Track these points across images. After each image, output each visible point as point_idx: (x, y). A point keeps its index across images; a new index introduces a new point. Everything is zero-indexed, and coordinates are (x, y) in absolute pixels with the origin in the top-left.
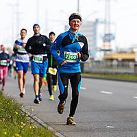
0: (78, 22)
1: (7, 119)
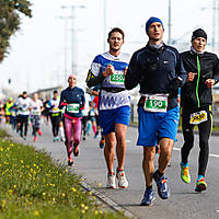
1: (59, 200)
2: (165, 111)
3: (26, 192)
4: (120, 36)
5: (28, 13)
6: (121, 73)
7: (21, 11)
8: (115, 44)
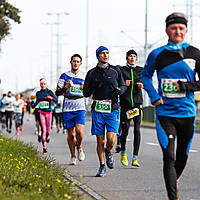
0: (181, 29)
1: (44, 190)
2: (109, 112)
3: (15, 183)
4: (79, 59)
5: (17, 20)
6: (78, 86)
7: (11, 17)
8: (75, 66)
